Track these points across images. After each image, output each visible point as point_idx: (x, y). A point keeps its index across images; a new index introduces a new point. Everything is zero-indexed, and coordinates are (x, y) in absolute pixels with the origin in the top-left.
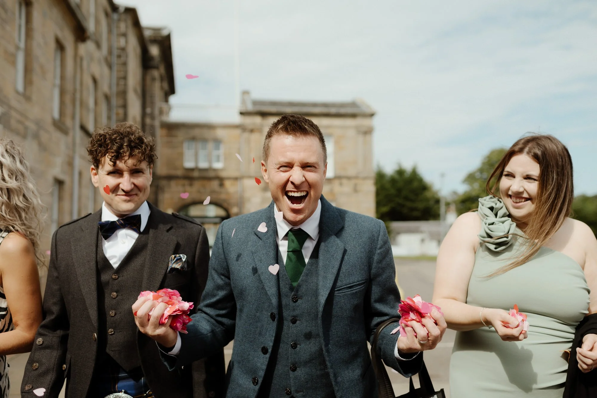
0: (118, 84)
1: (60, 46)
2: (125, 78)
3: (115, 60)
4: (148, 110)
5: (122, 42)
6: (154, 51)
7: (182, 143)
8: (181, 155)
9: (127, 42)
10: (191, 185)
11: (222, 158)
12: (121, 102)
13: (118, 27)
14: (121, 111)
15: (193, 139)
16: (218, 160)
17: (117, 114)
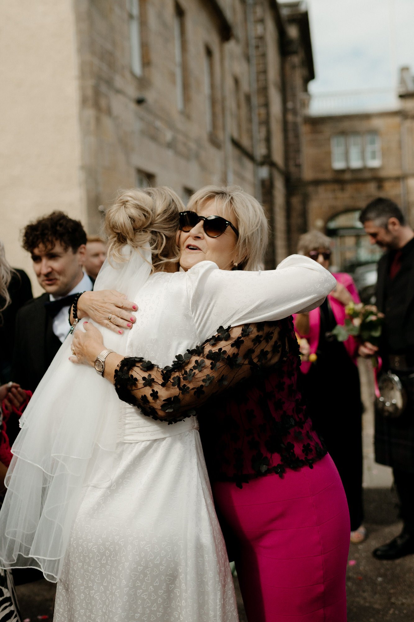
0: (258, 81)
1: (209, 52)
2: (265, 72)
3: (253, 52)
4: (290, 105)
5: (259, 29)
6: (293, 32)
7: (329, 140)
8: (328, 155)
9: (265, 29)
10: (343, 189)
11: (378, 154)
12: (262, 100)
13: (255, 13)
14: (263, 111)
15: (344, 133)
16: (374, 157)
17: (259, 115)
